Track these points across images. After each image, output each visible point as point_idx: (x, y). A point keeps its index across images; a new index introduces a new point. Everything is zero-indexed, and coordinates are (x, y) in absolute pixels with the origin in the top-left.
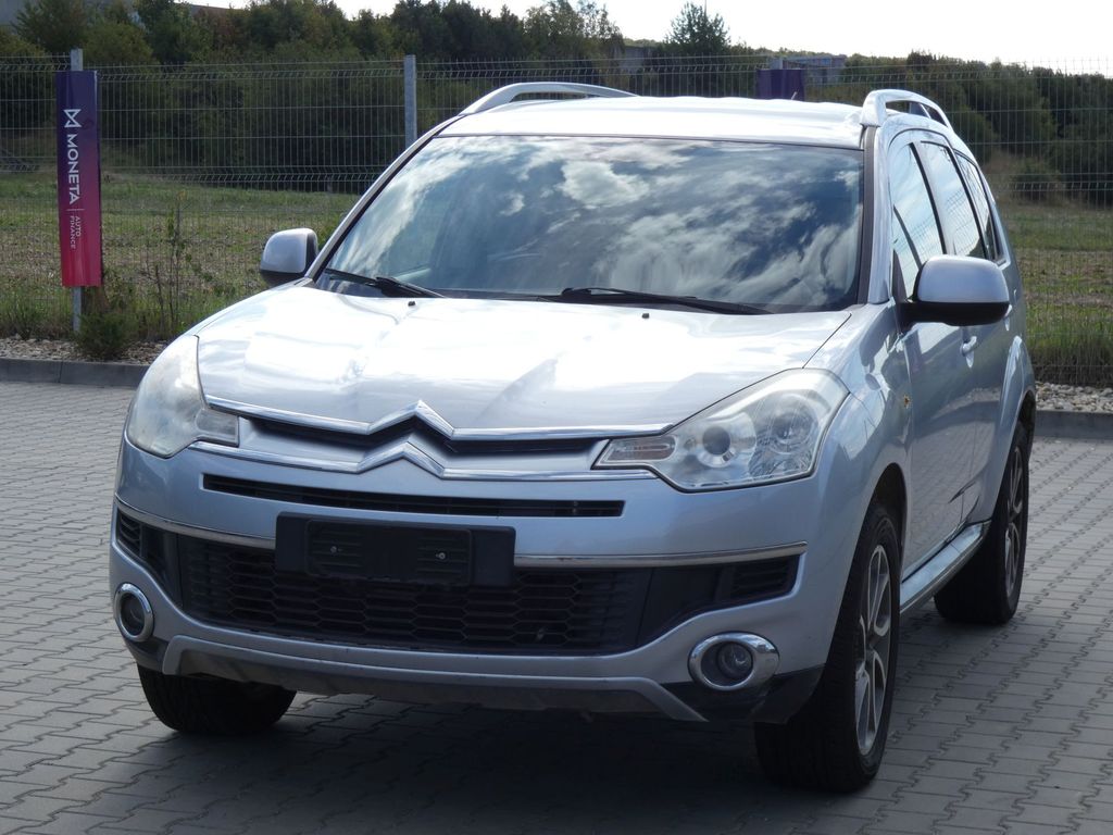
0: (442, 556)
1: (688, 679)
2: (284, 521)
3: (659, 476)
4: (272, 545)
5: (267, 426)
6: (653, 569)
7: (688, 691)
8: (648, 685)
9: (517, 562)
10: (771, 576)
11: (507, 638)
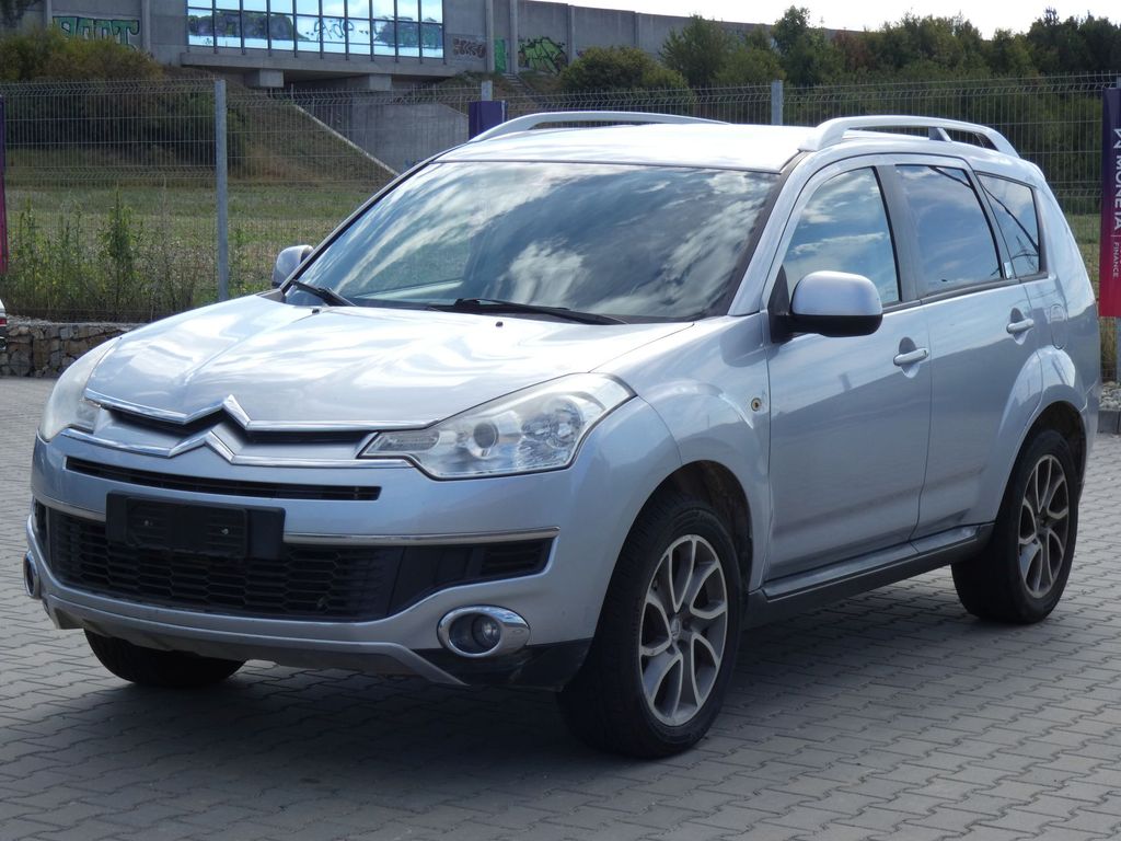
0: (226, 531)
1: (438, 646)
2: (113, 499)
3: (416, 466)
4: (102, 518)
5: (121, 416)
6: (405, 548)
7: (439, 656)
8: (399, 650)
9: (287, 538)
10: (524, 556)
11: (279, 605)
